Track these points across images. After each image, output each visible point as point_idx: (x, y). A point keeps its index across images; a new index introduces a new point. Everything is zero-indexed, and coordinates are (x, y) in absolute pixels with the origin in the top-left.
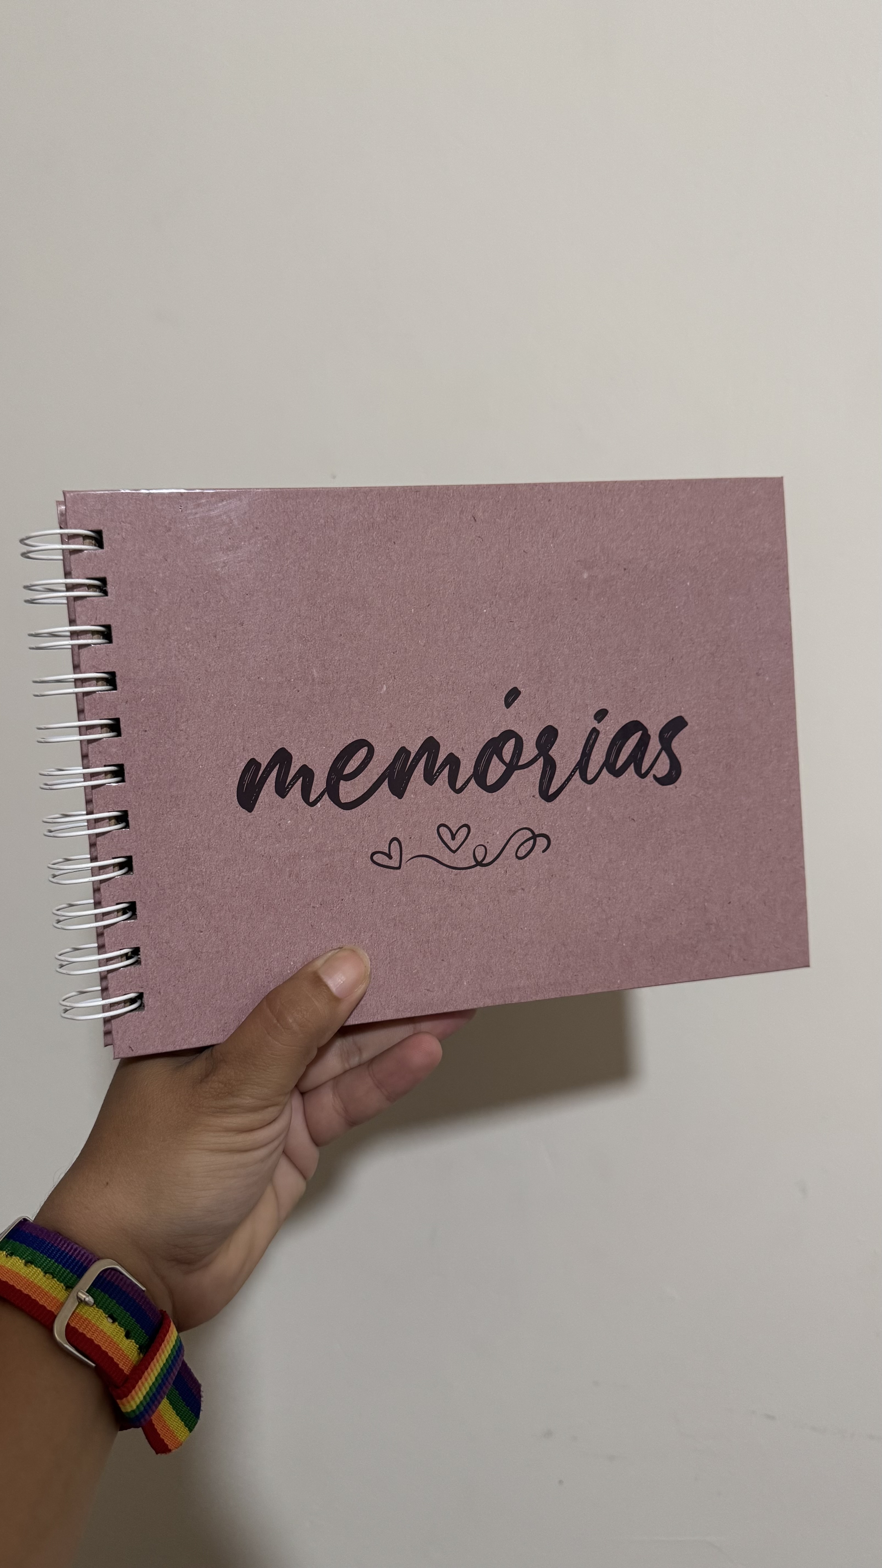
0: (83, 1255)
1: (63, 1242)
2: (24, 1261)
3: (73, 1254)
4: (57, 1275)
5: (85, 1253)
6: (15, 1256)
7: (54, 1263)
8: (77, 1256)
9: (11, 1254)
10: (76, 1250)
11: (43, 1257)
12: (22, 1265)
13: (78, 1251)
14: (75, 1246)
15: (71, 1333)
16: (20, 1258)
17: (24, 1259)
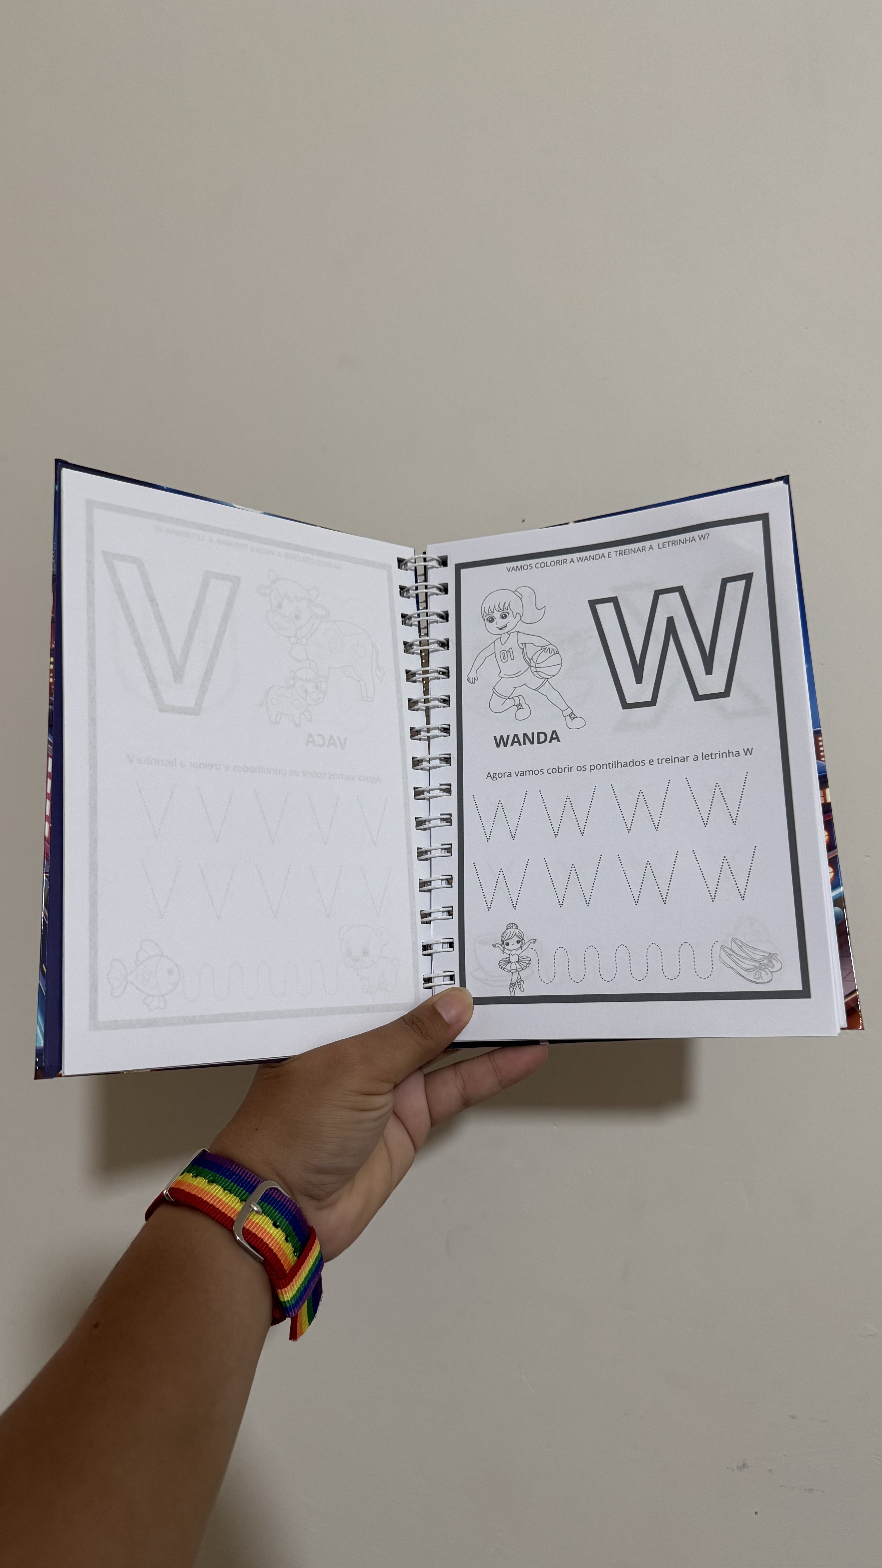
0: (253, 1178)
1: (237, 1168)
2: (207, 1180)
3: (245, 1176)
4: (234, 1191)
5: (254, 1176)
6: (200, 1176)
7: (230, 1183)
8: (249, 1177)
9: (196, 1176)
10: (247, 1174)
11: (222, 1178)
12: (206, 1183)
13: (249, 1174)
14: (247, 1171)
15: (247, 1233)
16: (204, 1178)
17: (207, 1179)
